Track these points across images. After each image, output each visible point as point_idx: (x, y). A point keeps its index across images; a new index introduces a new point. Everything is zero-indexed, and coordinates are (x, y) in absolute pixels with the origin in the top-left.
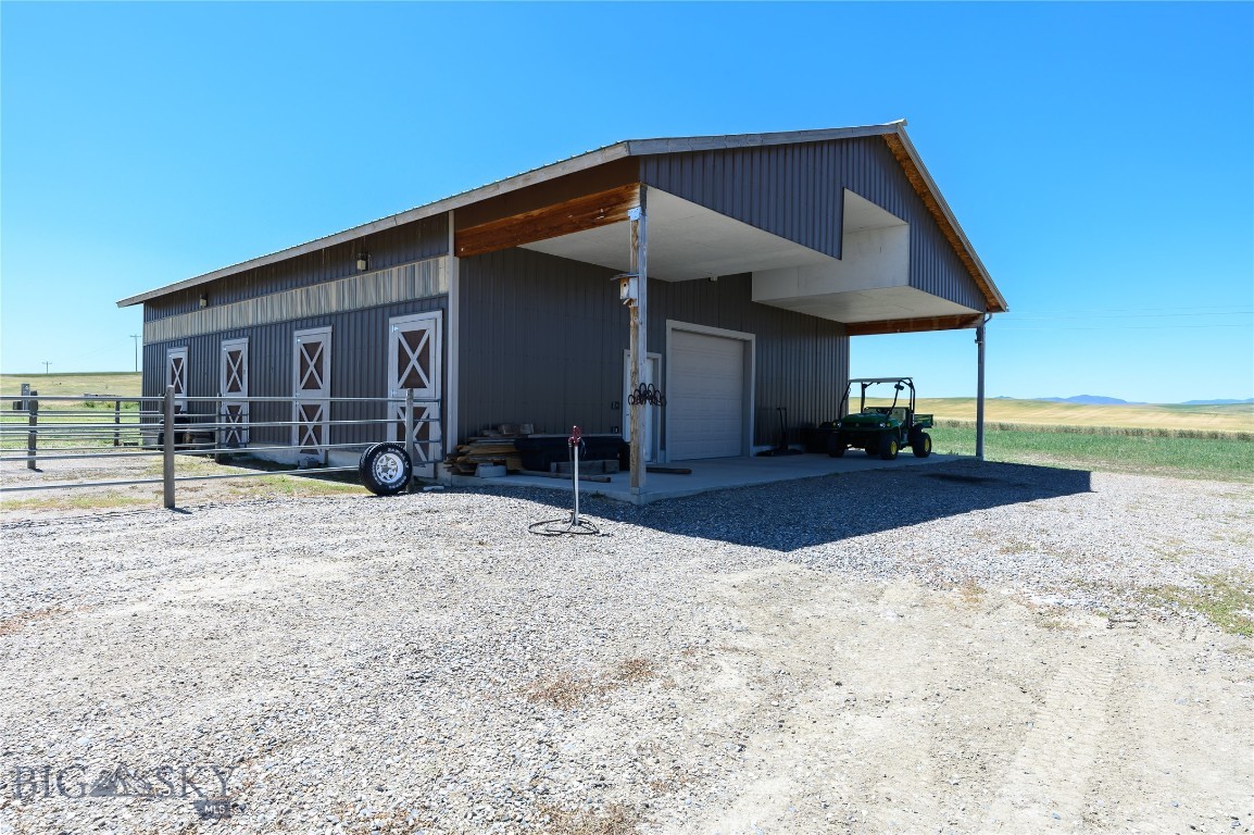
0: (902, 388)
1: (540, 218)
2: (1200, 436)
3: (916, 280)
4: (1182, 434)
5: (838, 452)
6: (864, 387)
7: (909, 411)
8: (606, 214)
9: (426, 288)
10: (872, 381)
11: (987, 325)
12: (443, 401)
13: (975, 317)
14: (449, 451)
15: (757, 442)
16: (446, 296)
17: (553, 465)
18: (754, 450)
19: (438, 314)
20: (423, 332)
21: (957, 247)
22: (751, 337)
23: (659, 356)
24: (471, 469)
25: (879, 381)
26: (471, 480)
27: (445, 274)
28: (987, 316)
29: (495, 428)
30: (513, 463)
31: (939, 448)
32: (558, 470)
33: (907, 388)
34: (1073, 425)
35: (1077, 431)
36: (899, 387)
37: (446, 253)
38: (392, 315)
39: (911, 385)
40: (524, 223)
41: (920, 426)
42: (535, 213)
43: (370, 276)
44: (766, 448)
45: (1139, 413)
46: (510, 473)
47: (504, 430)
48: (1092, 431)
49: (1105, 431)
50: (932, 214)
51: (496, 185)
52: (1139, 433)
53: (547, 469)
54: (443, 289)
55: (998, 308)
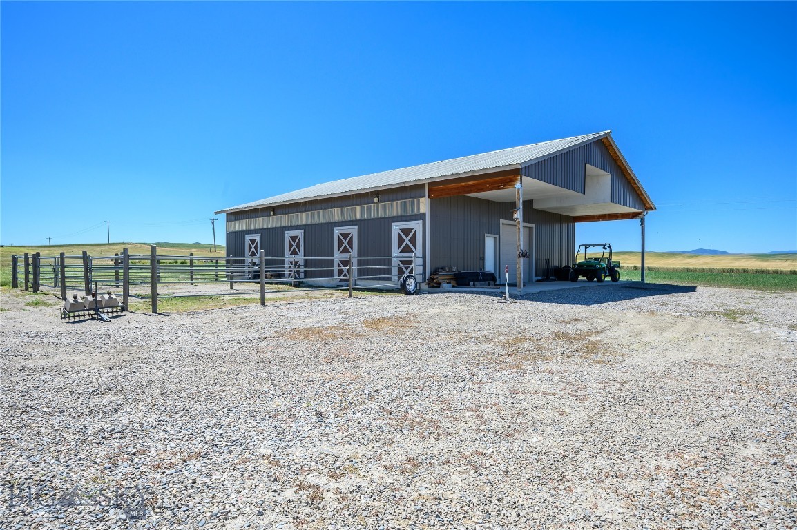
0: (606, 249)
1: (472, 185)
2: (767, 272)
3: (615, 199)
4: (757, 271)
5: (575, 280)
6: (586, 248)
7: (609, 260)
8: (504, 186)
9: (413, 210)
10: (590, 245)
11: (646, 217)
12: (424, 257)
13: (640, 213)
14: (427, 278)
15: (536, 276)
16: (424, 214)
17: (472, 283)
18: (535, 279)
19: (421, 222)
20: (412, 229)
21: (631, 181)
22: (533, 225)
23: (497, 236)
24: (439, 285)
25: (594, 245)
26: (438, 289)
27: (424, 205)
28: (646, 212)
29: (442, 268)
30: (453, 283)
31: (623, 278)
32: (474, 285)
33: (608, 248)
34: (692, 267)
35: (695, 270)
36: (604, 248)
37: (424, 196)
38: (394, 222)
39: (610, 247)
40: (464, 187)
41: (614, 267)
42: (470, 183)
43: (380, 205)
44: (539, 278)
45: (736, 260)
46: (453, 287)
47: (447, 269)
48: (703, 270)
49: (711, 270)
50: (621, 168)
51: (459, 174)
52: (731, 271)
53: (469, 285)
54: (422, 211)
55: (651, 209)
